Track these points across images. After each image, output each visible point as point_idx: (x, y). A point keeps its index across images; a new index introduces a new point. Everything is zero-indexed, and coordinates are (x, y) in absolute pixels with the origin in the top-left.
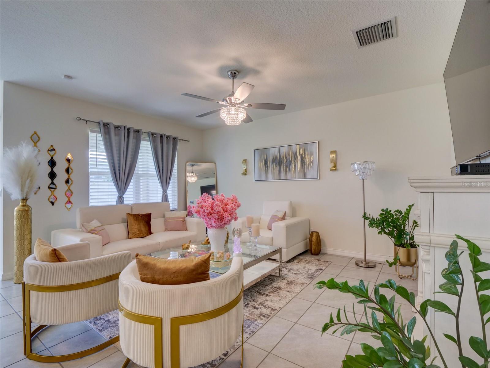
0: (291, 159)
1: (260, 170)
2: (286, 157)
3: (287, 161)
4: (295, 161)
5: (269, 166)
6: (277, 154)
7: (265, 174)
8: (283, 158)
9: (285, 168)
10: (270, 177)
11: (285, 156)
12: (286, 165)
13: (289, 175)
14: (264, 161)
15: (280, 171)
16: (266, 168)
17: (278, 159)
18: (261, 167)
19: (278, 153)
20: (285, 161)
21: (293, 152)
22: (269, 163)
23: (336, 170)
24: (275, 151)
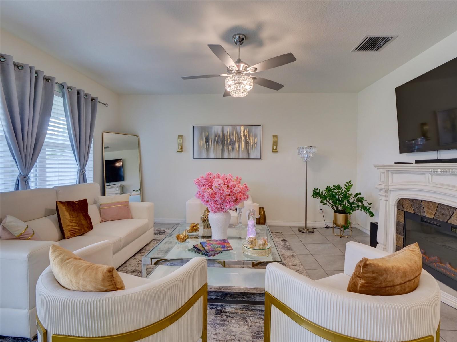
0: (235, 139)
1: (200, 147)
2: (230, 137)
3: (230, 141)
4: (239, 141)
5: (211, 144)
6: (220, 132)
7: (205, 152)
8: (227, 137)
9: (229, 147)
10: (212, 155)
11: (228, 135)
12: (230, 145)
13: (233, 155)
14: (205, 139)
15: (223, 150)
16: (208, 146)
17: (221, 138)
18: (202, 144)
19: (221, 132)
20: (229, 140)
21: (237, 133)
22: (210, 141)
23: (277, 152)
24: (218, 130)
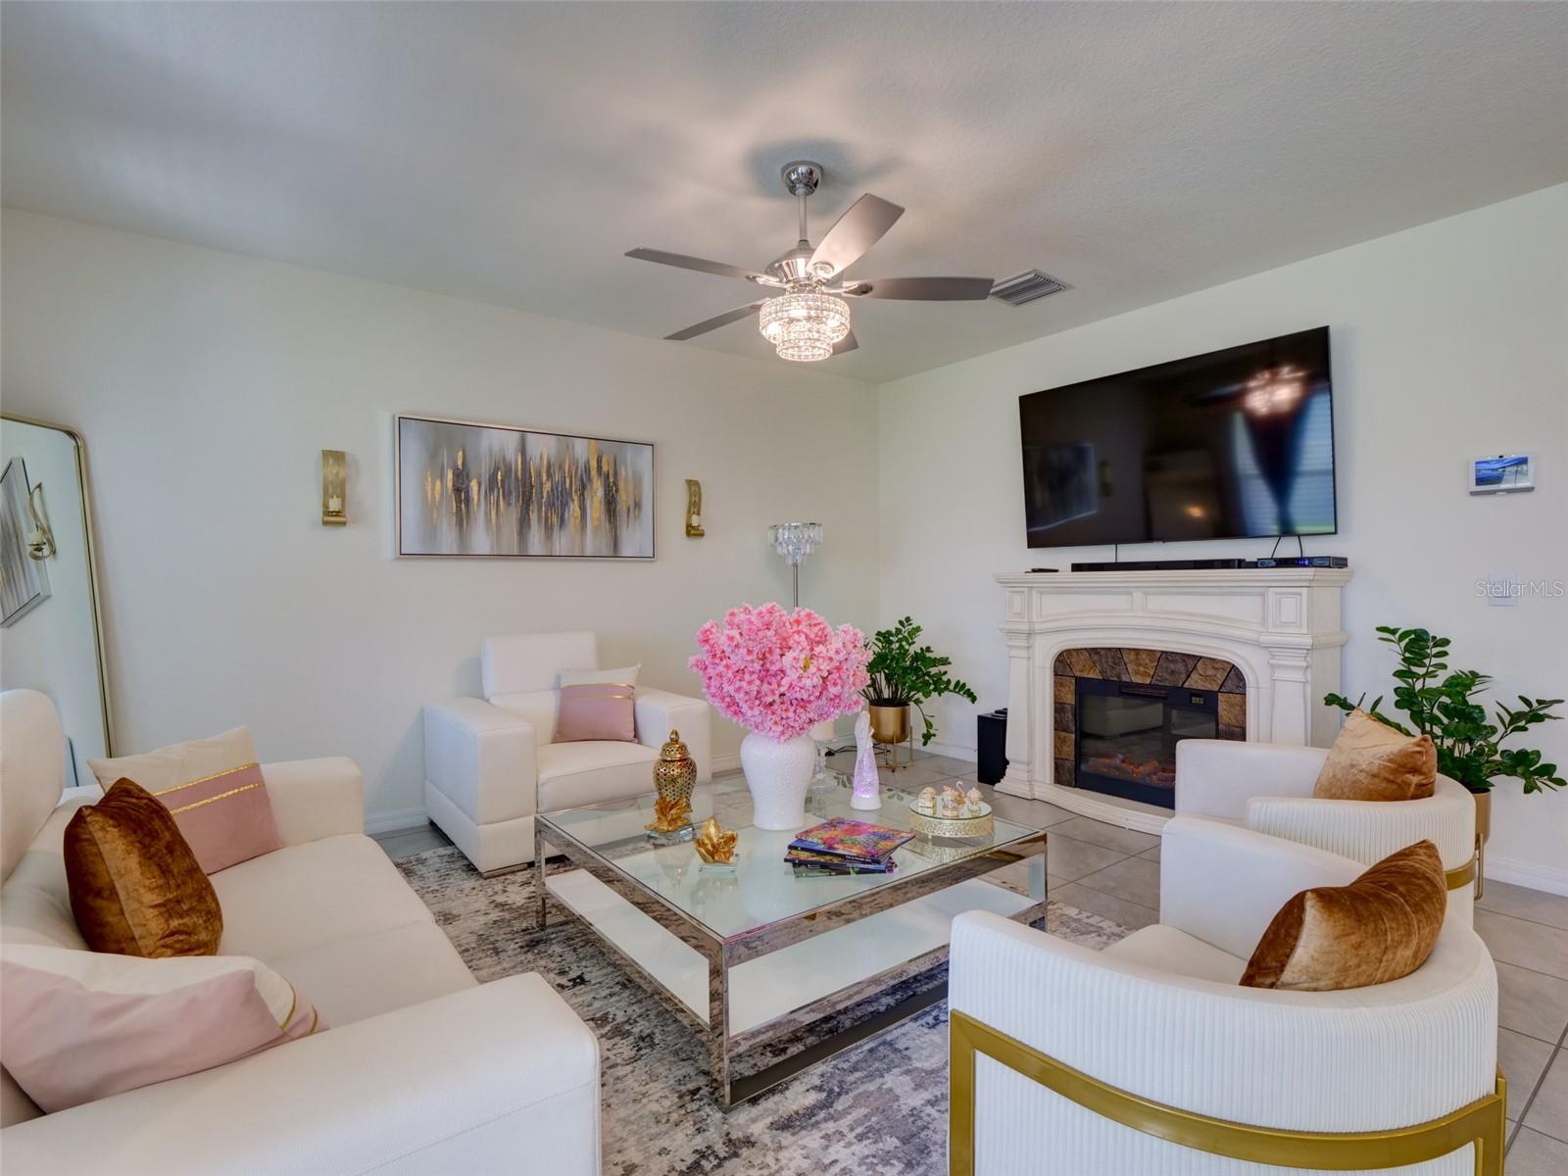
0: (568, 486)
1: (428, 508)
2: (549, 475)
3: (552, 490)
4: (582, 494)
5: (476, 498)
6: (512, 455)
7: (454, 532)
8: (539, 475)
9: (546, 513)
10: (481, 541)
11: (545, 470)
12: (551, 505)
13: (562, 543)
14: (450, 476)
15: (524, 523)
16: (463, 506)
17: (516, 477)
18: (437, 496)
19: (516, 455)
20: (547, 487)
21: (575, 462)
22: (474, 485)
23: (701, 536)
24: (499, 444)
